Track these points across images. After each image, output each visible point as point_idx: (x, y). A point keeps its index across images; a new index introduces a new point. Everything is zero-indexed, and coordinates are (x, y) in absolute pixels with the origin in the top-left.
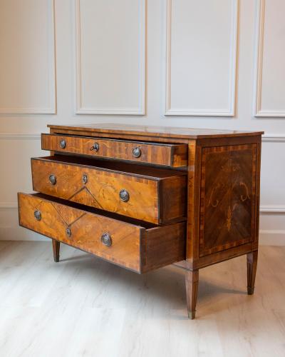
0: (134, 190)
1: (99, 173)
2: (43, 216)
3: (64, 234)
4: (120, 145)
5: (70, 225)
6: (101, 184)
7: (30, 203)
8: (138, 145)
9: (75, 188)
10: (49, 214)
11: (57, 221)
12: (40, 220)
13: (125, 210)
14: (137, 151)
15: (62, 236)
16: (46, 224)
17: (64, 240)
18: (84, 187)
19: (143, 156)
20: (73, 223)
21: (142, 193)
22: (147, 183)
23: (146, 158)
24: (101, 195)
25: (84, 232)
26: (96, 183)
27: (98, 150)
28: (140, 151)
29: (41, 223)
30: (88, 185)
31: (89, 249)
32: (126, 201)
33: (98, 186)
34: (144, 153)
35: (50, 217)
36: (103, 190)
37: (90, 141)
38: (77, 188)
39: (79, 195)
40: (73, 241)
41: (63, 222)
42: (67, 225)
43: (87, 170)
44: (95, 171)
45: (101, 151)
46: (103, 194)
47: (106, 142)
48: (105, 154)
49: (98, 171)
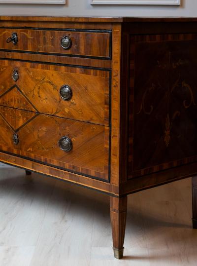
0: (79, 85)
1: (34, 67)
3: (10, 142)
4: (44, 34)
5: (18, 130)
6: (37, 80)
8: (67, 33)
9: (3, 87)
13: (67, 110)
14: (67, 40)
15: (6, 144)
17: (9, 148)
18: (15, 86)
19: (74, 46)
20: (21, 127)
21: (89, 88)
22: (96, 75)
23: (78, 48)
24: (36, 93)
25: (36, 137)
26: (30, 79)
27: (16, 42)
28: (70, 40)
30: (20, 83)
31: (42, 158)
32: (68, 100)
33: (32, 84)
34: (76, 44)
36: (39, 89)
37: (6, 31)
38: (5, 88)
39: (8, 97)
40: (21, 149)
41: (8, 128)
42: (14, 130)
43: (18, 64)
44: (28, 64)
45: (20, 44)
46: (39, 93)
47: (27, 32)
48: (26, 46)
49: (32, 64)
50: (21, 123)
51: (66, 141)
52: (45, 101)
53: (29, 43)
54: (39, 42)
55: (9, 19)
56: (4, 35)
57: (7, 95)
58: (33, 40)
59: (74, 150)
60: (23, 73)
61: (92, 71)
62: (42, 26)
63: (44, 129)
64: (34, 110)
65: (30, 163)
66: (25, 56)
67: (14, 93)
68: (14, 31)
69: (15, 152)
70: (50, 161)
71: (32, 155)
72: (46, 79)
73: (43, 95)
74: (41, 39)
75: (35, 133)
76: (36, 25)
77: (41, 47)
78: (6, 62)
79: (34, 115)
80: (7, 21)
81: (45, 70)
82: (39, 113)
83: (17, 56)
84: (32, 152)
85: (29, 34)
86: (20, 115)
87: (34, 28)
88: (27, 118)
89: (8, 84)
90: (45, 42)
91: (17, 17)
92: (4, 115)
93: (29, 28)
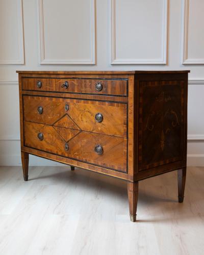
0: (107, 113)
2: (44, 136)
3: (63, 149)
4: (85, 82)
5: (68, 141)
6: (80, 110)
7: (33, 128)
8: (100, 81)
9: (59, 115)
10: (50, 135)
11: (57, 140)
12: (42, 140)
14: (99, 85)
15: (61, 151)
16: (48, 143)
17: (62, 153)
18: (66, 114)
19: (104, 89)
20: (70, 140)
21: (114, 115)
23: (107, 90)
24: (80, 119)
25: (80, 146)
26: (76, 110)
27: (67, 87)
28: (102, 86)
29: (43, 142)
30: (69, 112)
31: (84, 159)
32: (100, 122)
33: (77, 112)
34: (105, 87)
35: (51, 137)
36: (82, 115)
37: (61, 80)
38: (60, 115)
39: (62, 121)
40: (70, 153)
41: (62, 140)
42: (66, 142)
43: (68, 100)
44: (75, 100)
45: (70, 88)
46: (82, 118)
47: (74, 81)
48: (73, 90)
49: (78, 100)
50: (70, 137)
51: (99, 148)
52: (85, 123)
53: (76, 87)
54: (82, 87)
55: (63, 73)
56: (60, 82)
57: (61, 120)
58: (78, 85)
59: (104, 153)
60: (71, 106)
61: (116, 104)
62: (84, 77)
63: (85, 140)
64: (78, 129)
65: (76, 162)
66: (73, 96)
67: (66, 118)
68: (66, 80)
69: (66, 155)
70: (89, 160)
71: (78, 157)
72: (87, 110)
73: (84, 119)
74: (83, 85)
75: (79, 143)
76: (80, 77)
77: (83, 90)
78: (61, 99)
79: (78, 132)
80: (62, 74)
81: (86, 104)
82: (81, 131)
83: (68, 95)
84: (78, 155)
85: (75, 82)
86: (70, 132)
87: (79, 78)
88: (74, 134)
89: (62, 113)
90: (85, 87)
91: (68, 72)
92: (59, 131)
93: (76, 78)
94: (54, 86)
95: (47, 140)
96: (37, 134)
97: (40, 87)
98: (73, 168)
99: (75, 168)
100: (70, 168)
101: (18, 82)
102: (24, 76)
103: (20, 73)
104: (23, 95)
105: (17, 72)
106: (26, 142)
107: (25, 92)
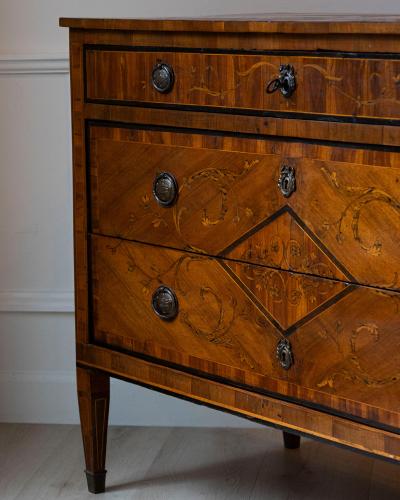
1: (342, 159)
2: (184, 305)
3: (267, 361)
5: (293, 329)
6: (349, 194)
7: (134, 266)
9: (249, 212)
10: (209, 297)
11: (238, 321)
12: (171, 320)
15: (258, 368)
16: (197, 333)
17: (264, 380)
18: (285, 209)
20: (301, 322)
24: (346, 229)
25: (347, 351)
29: (178, 328)
30: (298, 203)
31: (364, 407)
33: (335, 204)
35: (215, 306)
36: (357, 217)
37: (264, 62)
38: (256, 215)
39: (263, 240)
40: (300, 382)
41: (262, 322)
42: (281, 329)
43: (296, 150)
44: (326, 151)
45: (303, 96)
46: (355, 228)
47: (324, 64)
48: (319, 102)
49: (338, 150)
50: (301, 310)
52: (374, 252)
53: (330, 92)
54: (358, 91)
55: (274, 29)
56: (258, 70)
57: (261, 235)
58: (342, 85)
60: (309, 175)
62: (368, 46)
63: (371, 327)
64: (341, 275)
66: (316, 129)
67: (283, 228)
68: (286, 60)
69: (283, 389)
70: (388, 416)
71: (334, 398)
72: (378, 191)
73: (367, 234)
74: (365, 84)
75: (344, 338)
76: (351, 46)
77: (366, 105)
78: (261, 144)
79: (340, 288)
80: (266, 35)
81: (375, 168)
82: (354, 284)
83: (292, 127)
84: (334, 391)
85: (329, 70)
86: (299, 288)
87: (345, 54)
88: (320, 298)
89: (265, 203)
90: (376, 90)
91: (296, 24)
92: (252, 287)
93: (331, 53)
94: (231, 83)
95: (192, 319)
96: (147, 293)
97: (167, 92)
98: (292, 439)
99: (303, 439)
100: (278, 439)
101: (67, 65)
102: (95, 39)
103: (79, 29)
104: (88, 123)
105: (63, 22)
106: (101, 325)
107: (97, 111)
